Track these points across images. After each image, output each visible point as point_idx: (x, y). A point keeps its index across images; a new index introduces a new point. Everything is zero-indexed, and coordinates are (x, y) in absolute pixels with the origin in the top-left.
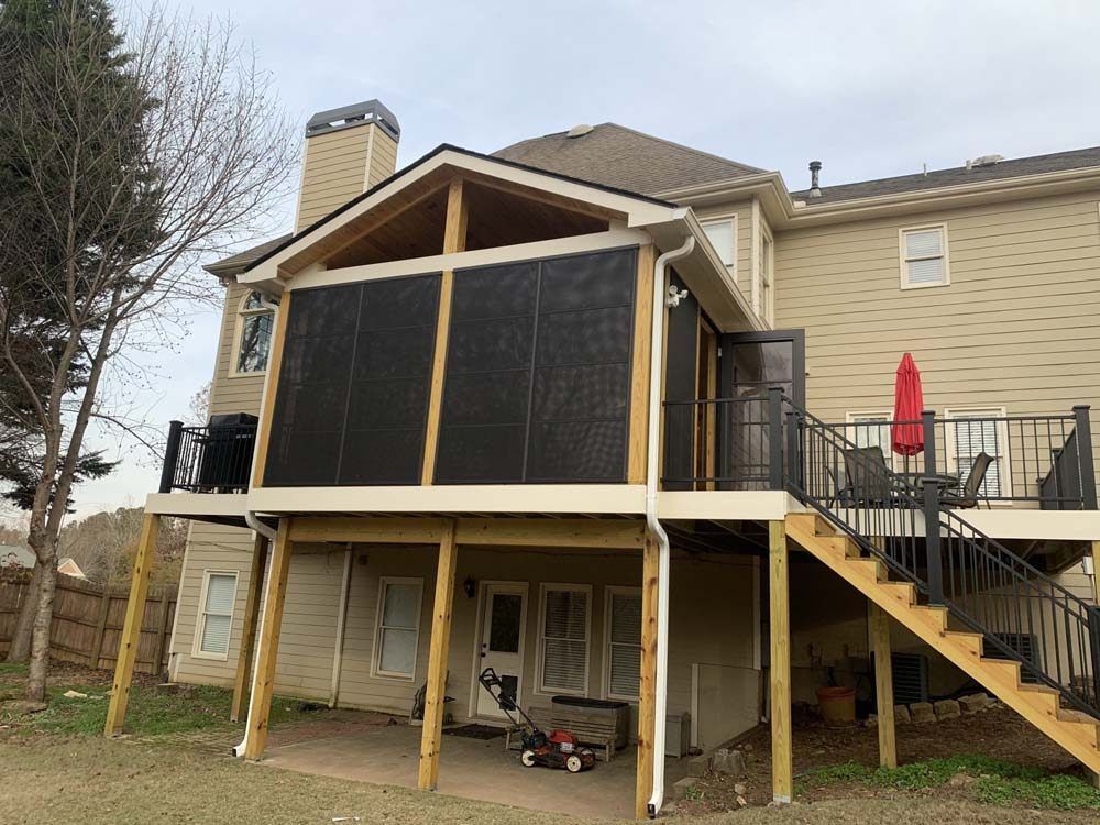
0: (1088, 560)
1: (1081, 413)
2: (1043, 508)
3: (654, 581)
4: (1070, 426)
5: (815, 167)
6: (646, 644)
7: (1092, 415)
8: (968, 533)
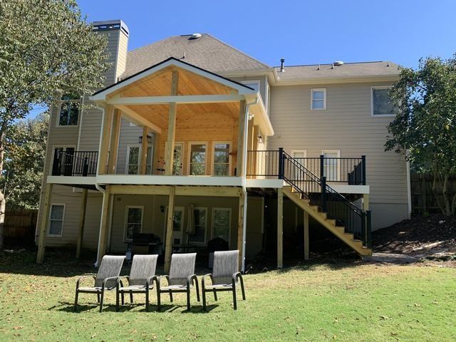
0: (362, 199)
1: (364, 158)
2: (349, 184)
3: (243, 206)
4: (360, 160)
5: (282, 61)
6: (240, 224)
7: (366, 158)
8: (333, 192)
